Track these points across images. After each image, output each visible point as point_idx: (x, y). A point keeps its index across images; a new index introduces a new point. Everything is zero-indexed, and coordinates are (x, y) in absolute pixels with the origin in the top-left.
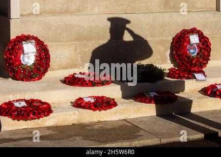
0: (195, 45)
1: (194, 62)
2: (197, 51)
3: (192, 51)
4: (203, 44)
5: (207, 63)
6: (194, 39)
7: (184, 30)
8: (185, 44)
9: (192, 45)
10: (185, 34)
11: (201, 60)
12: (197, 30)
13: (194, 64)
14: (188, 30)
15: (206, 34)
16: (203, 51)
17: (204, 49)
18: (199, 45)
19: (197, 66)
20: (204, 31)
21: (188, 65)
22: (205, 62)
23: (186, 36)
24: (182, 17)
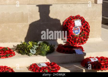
0: (79, 27)
1: (77, 39)
2: (80, 32)
3: (76, 31)
4: (84, 27)
5: (87, 40)
6: (78, 23)
7: (71, 17)
8: (71, 27)
9: (76, 27)
10: (72, 20)
11: (82, 38)
12: (80, 17)
13: (77, 41)
14: (73, 17)
15: (86, 19)
16: (84, 32)
17: (85, 30)
18: (81, 28)
19: (79, 42)
20: (86, 17)
21: (73, 41)
22: (85, 39)
23: (72, 21)
24: (70, 7)
